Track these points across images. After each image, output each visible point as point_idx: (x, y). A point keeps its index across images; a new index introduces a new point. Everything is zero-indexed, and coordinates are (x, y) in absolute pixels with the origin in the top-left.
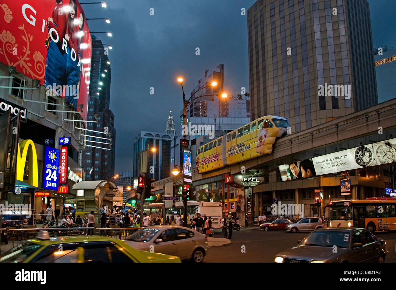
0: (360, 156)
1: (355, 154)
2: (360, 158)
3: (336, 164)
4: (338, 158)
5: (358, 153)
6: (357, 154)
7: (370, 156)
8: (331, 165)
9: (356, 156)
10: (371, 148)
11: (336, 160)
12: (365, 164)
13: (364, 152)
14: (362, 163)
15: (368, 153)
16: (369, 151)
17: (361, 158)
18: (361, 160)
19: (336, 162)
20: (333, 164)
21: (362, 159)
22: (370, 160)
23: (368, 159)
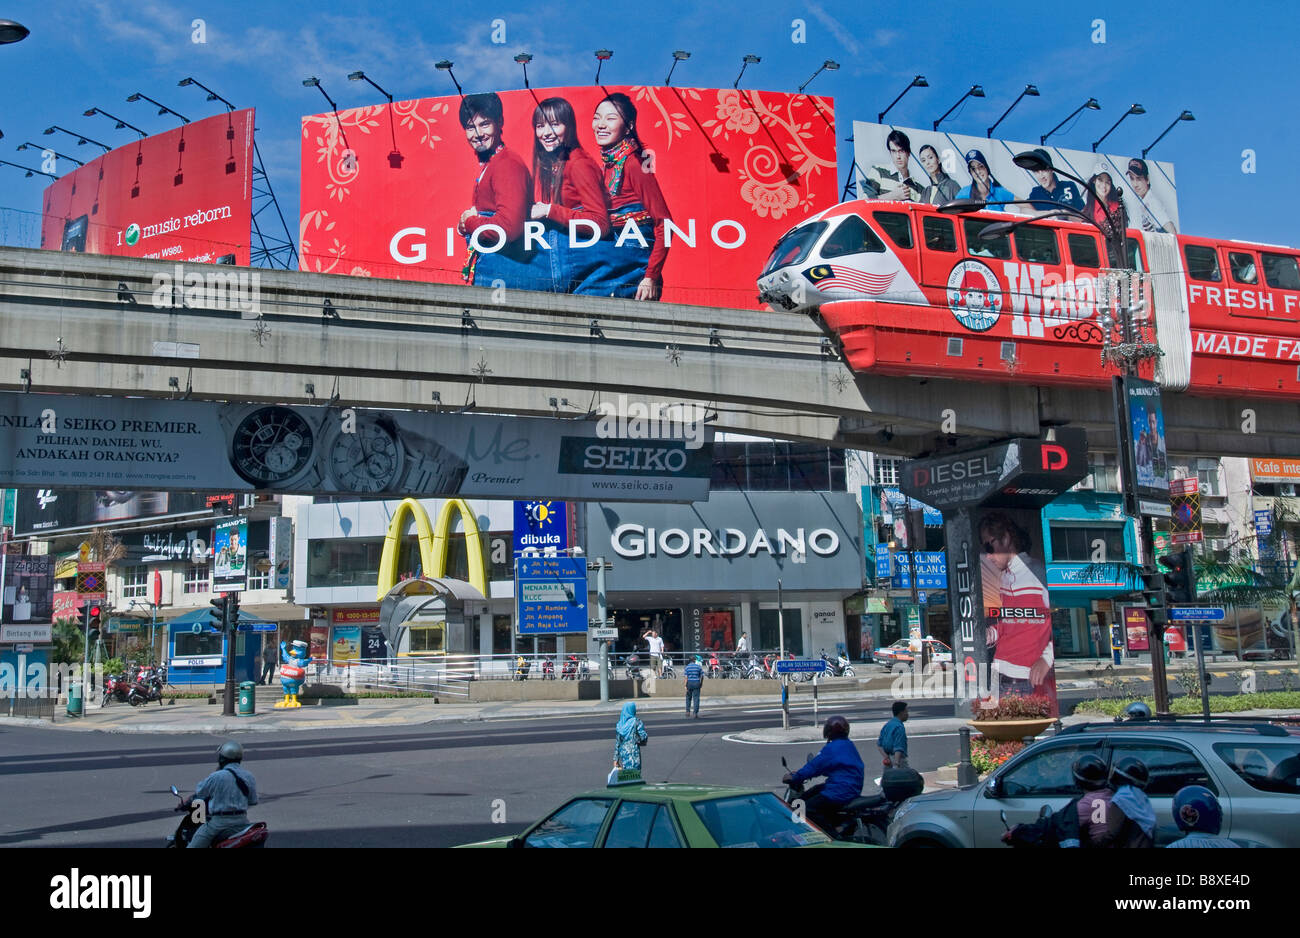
0: (260, 441)
1: (240, 427)
2: (254, 449)
3: (124, 450)
4: (143, 427)
5: (253, 427)
6: (248, 433)
7: (304, 452)
8: (92, 449)
9: (240, 438)
10: (316, 422)
11: (128, 434)
12: (271, 477)
13: (283, 430)
14: (255, 473)
15: (295, 438)
16: (307, 434)
18: (258, 457)
19: (123, 443)
20: (104, 449)
21: (262, 457)
22: (298, 466)
23: (290, 462)
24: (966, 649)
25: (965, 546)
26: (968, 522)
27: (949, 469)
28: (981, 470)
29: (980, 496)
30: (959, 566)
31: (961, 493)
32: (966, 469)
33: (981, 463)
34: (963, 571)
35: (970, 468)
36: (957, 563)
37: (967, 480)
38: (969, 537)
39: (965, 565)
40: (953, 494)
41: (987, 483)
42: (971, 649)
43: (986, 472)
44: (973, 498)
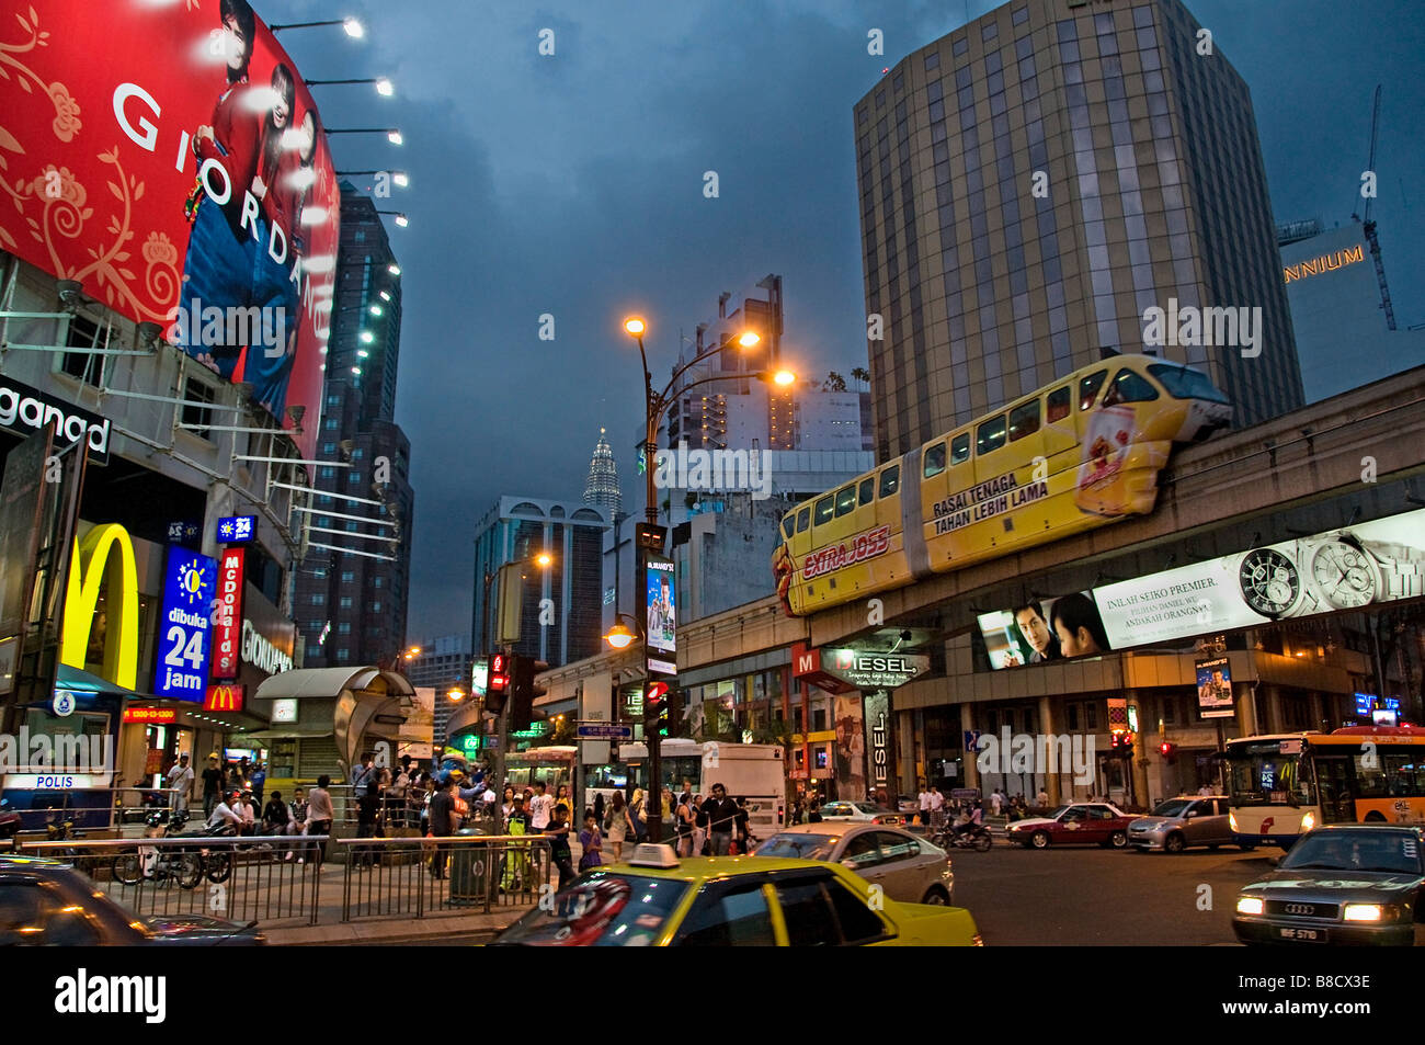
17: (1261, 589)
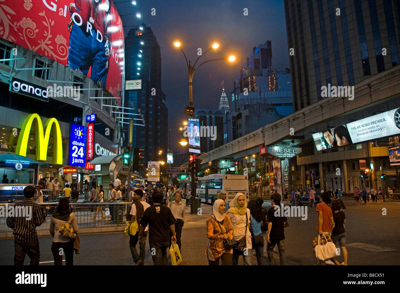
24: (286, 187)
25: (287, 166)
26: (288, 161)
27: (283, 150)
28: (292, 151)
29: (291, 156)
30: (285, 170)
31: (286, 155)
32: (288, 150)
33: (292, 150)
34: (285, 171)
35: (289, 151)
36: (284, 169)
37: (288, 153)
38: (288, 164)
39: (287, 170)
40: (284, 155)
41: (294, 154)
42: (288, 187)
43: (293, 152)
44: (290, 157)
